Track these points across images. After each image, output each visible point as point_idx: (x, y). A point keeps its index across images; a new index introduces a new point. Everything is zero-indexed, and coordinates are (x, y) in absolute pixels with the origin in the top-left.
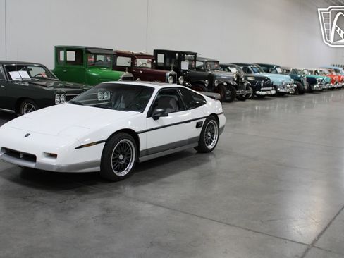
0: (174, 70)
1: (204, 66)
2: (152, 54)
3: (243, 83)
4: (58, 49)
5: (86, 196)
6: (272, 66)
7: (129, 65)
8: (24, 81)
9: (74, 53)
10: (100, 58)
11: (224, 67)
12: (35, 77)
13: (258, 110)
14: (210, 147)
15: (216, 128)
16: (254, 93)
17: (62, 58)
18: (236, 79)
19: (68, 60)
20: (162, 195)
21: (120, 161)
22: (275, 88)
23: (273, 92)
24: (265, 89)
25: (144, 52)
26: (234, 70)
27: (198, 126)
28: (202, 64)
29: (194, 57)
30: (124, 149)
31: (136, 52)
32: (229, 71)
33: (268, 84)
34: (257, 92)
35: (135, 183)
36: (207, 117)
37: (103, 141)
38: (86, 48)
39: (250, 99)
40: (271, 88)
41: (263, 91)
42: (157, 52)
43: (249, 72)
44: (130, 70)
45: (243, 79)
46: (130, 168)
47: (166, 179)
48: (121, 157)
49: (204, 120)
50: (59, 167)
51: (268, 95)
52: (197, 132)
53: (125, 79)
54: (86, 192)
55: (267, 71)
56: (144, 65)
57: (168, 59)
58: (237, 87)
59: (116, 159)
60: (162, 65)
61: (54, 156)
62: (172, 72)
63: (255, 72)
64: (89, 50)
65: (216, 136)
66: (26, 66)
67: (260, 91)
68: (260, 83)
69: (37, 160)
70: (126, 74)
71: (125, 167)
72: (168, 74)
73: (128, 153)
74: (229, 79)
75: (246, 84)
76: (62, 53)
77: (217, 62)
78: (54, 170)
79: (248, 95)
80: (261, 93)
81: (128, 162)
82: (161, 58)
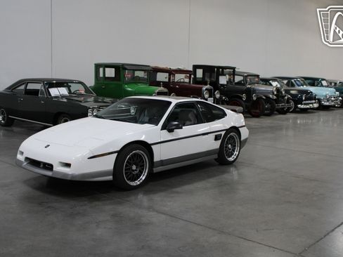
0: (210, 85)
1: (243, 80)
2: (191, 69)
3: (283, 97)
4: (98, 66)
5: (97, 203)
6: (317, 79)
7: (167, 80)
8: (63, 97)
9: (114, 69)
10: (138, 74)
11: (266, 81)
12: (74, 93)
13: (300, 124)
14: (231, 159)
15: (237, 140)
16: (296, 107)
17: (101, 75)
18: (275, 93)
19: (106, 76)
20: (169, 204)
21: (133, 171)
22: (319, 101)
23: (316, 105)
24: (307, 102)
25: (181, 67)
26: (275, 84)
27: (217, 138)
28: (241, 78)
29: (233, 72)
30: (137, 160)
31: (173, 68)
32: (271, 85)
33: (310, 97)
34: (299, 106)
35: (147, 193)
36: (227, 130)
37: (115, 152)
38: (123, 65)
39: (292, 112)
40: (314, 101)
41: (305, 104)
42: (196, 67)
43: (293, 85)
44: (165, 84)
45: (284, 93)
46: (144, 178)
47: (179, 189)
48: (134, 167)
49: (223, 133)
50: (73, 176)
51: (311, 109)
52: (217, 145)
53: (159, 94)
54: (98, 200)
55: (313, 85)
56: (182, 80)
57: (207, 74)
58: (277, 101)
59: (129, 169)
60: (201, 80)
61: (68, 165)
62: (208, 86)
63: (299, 86)
64: (126, 67)
65: (237, 149)
66: (67, 83)
67: (302, 104)
68: (302, 96)
69: (54, 169)
70: (161, 89)
71: (138, 176)
72: (204, 89)
73: (141, 164)
74: (269, 93)
75: (286, 98)
76: (101, 70)
77: (258, 76)
78: (69, 178)
79: (289, 108)
80: (302, 106)
81: (141, 172)
82: (200, 73)
